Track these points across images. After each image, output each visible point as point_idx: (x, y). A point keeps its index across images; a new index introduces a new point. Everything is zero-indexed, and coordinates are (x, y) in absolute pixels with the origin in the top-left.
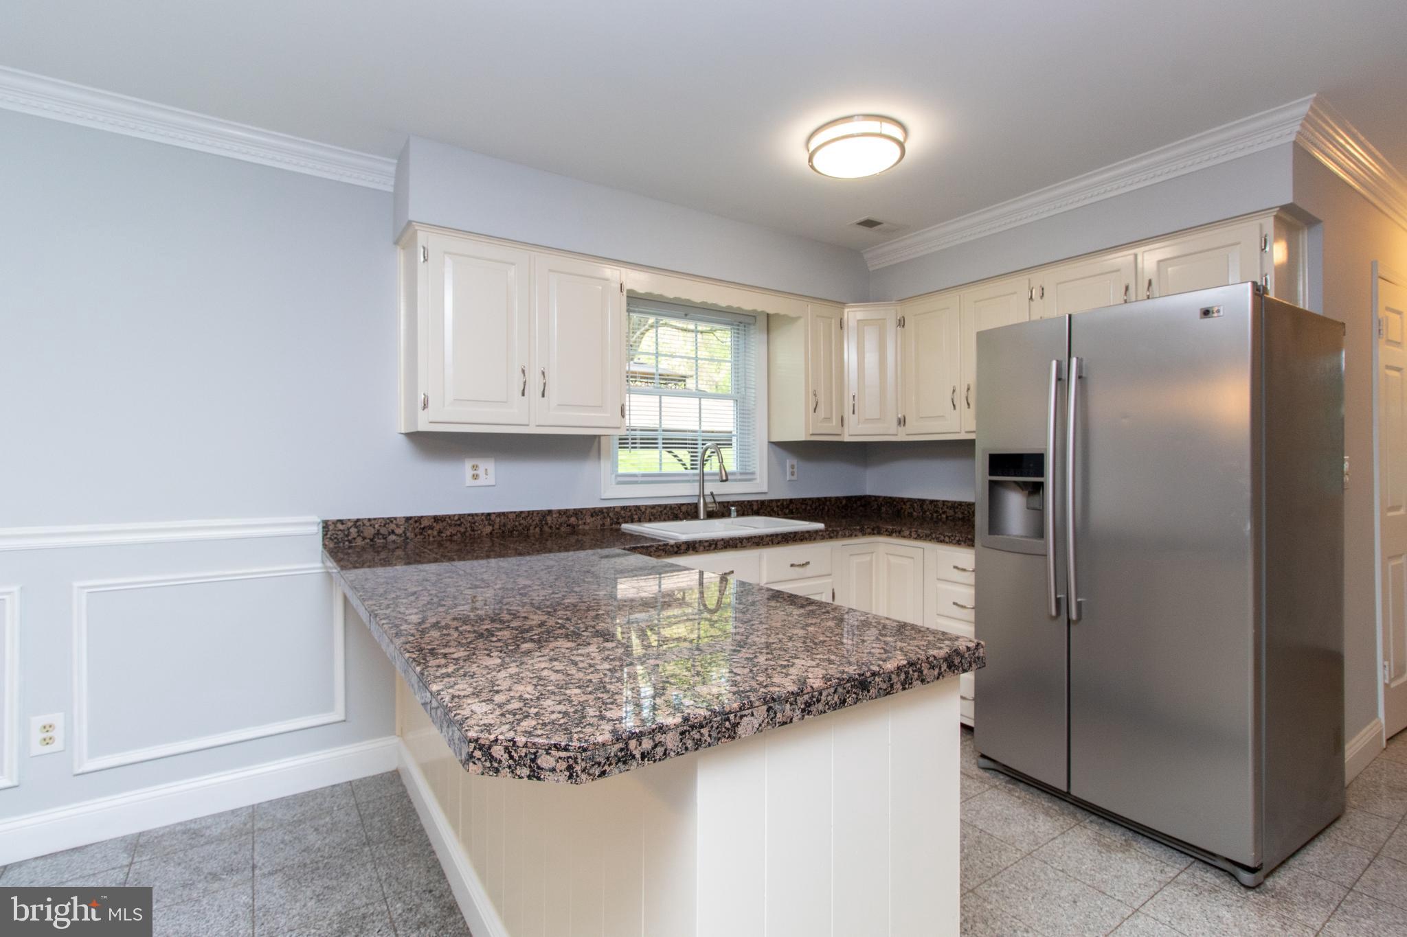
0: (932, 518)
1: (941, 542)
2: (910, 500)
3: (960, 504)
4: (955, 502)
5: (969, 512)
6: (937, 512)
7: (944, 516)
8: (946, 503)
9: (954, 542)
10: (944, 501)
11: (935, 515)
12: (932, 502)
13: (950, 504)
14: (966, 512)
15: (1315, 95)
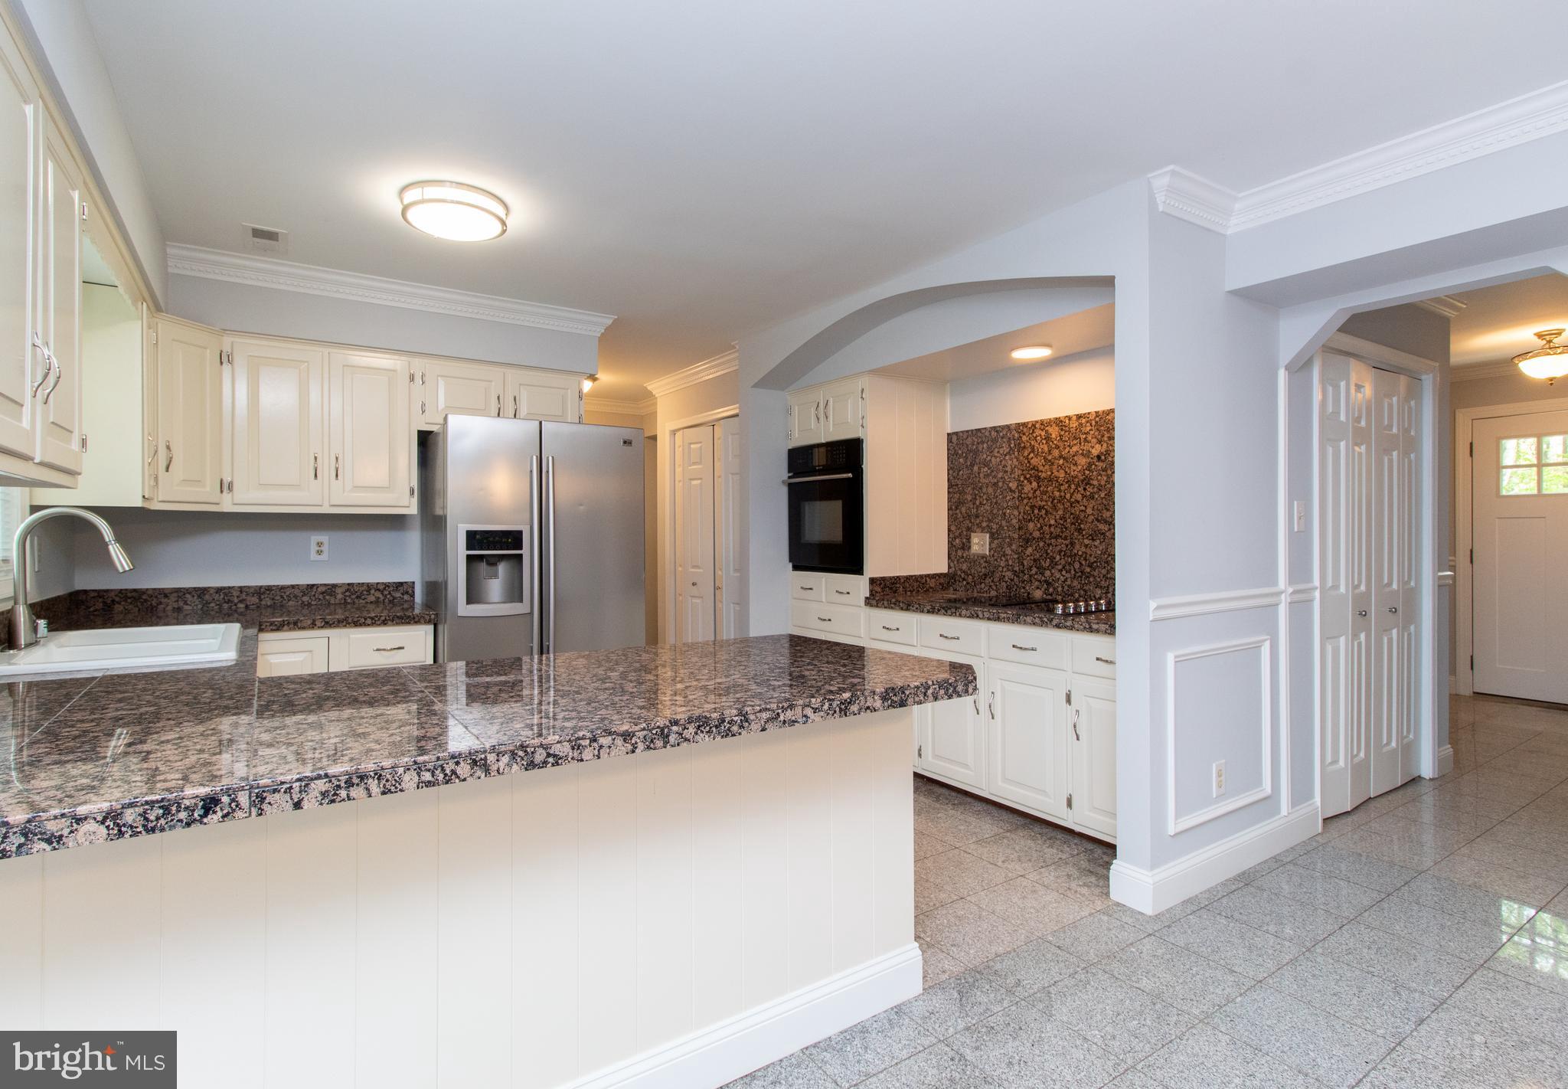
0: (220, 610)
1: (361, 625)
2: (178, 590)
3: (269, 589)
4: (261, 587)
5: (282, 597)
6: (229, 601)
7: (241, 606)
8: (244, 589)
9: (378, 623)
10: (240, 587)
11: (226, 606)
12: (219, 590)
13: (252, 590)
14: (278, 598)
15: (616, 317)
